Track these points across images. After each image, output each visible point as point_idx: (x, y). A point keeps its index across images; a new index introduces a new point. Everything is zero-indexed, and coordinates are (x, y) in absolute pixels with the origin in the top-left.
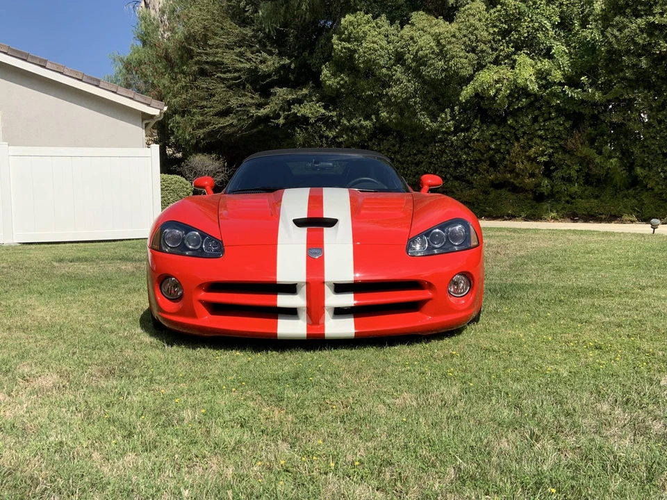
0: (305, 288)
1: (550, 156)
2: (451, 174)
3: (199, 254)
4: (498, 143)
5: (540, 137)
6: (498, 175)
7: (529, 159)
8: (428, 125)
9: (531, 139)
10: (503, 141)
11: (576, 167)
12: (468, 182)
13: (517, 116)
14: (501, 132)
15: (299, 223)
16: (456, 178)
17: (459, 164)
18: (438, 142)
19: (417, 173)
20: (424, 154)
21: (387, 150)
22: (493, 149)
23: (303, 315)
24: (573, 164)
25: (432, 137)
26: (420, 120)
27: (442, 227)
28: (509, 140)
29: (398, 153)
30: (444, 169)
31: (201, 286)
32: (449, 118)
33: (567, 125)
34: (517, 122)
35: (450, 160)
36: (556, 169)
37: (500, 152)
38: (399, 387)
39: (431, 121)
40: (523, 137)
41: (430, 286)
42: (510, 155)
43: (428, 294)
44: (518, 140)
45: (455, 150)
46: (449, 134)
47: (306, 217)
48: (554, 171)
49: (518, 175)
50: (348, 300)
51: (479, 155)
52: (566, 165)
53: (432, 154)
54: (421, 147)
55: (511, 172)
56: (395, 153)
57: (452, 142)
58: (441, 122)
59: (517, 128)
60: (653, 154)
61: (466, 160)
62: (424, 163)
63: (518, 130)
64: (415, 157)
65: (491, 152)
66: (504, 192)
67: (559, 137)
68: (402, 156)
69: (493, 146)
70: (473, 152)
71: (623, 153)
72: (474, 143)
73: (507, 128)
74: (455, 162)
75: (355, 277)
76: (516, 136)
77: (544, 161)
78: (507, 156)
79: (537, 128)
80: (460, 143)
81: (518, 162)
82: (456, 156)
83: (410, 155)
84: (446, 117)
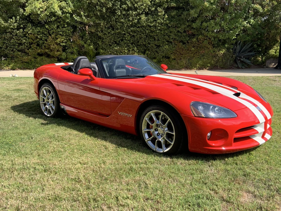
1: (66, 43)
2: (16, 49)
4: (41, 36)
5: (60, 34)
6: (42, 50)
7: (57, 44)
8: (2, 24)
9: (56, 35)
10: (43, 35)
11: (76, 48)
12: (25, 52)
13: (49, 24)
14: (42, 31)
16: (19, 51)
17: (20, 44)
18: (8, 33)
22: (38, 38)
24: (75, 47)
25: (5, 30)
28: (46, 35)
30: (12, 46)
33: (72, 31)
34: (49, 27)
35: (16, 42)
36: (68, 48)
37: (42, 40)
39: (4, 22)
40: (53, 34)
44: (50, 35)
45: (18, 37)
46: (14, 29)
49: (51, 50)
51: (32, 41)
52: (72, 47)
53: (5, 38)
55: (48, 49)
57: (17, 34)
58: (10, 23)
59: (50, 30)
60: (106, 45)
61: (24, 43)
65: (38, 40)
66: (44, 57)
67: (68, 36)
69: (39, 37)
70: (28, 39)
71: (94, 43)
72: (29, 35)
73: (45, 30)
74: (18, 43)
76: (49, 33)
77: (63, 45)
78: (46, 42)
79: (59, 31)
80: (21, 34)
81: (52, 45)
82: (19, 40)
84: (13, 21)
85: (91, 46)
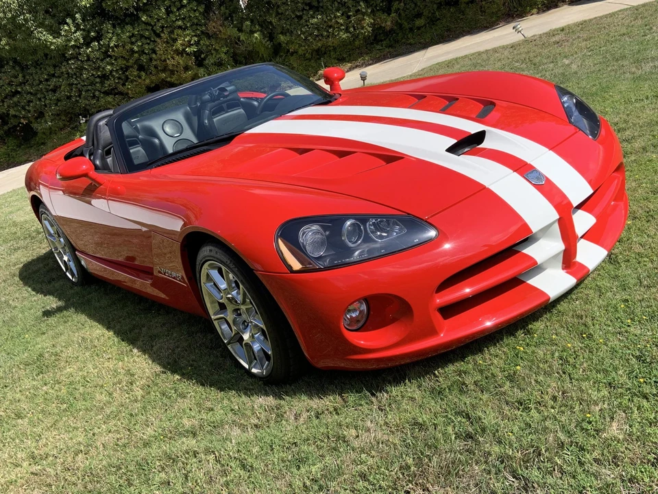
1: (197, 43)
2: (99, 91)
4: (140, 44)
5: (180, 27)
6: (154, 78)
7: (178, 52)
8: (52, 43)
9: (172, 32)
10: (143, 40)
11: (225, 50)
12: (121, 93)
13: (148, 11)
14: (138, 31)
16: (107, 93)
17: (104, 77)
18: (70, 59)
19: (58, 100)
20: (59, 77)
21: (9, 84)
22: (136, 52)
24: (220, 48)
25: (62, 55)
26: (39, 39)
28: (149, 38)
29: (24, 83)
30: (89, 87)
32: (73, 29)
33: (202, 10)
34: (150, 17)
35: (93, 75)
36: (207, 56)
37: (145, 53)
39: (54, 38)
40: (162, 31)
42: (156, 54)
44: (158, 36)
45: (94, 63)
46: (79, 48)
48: (204, 59)
49: (172, 72)
51: (125, 62)
52: (215, 49)
53: (68, 74)
54: (51, 70)
55: (164, 70)
56: (20, 84)
57: (88, 56)
58: (66, 36)
59: (153, 24)
60: (288, 19)
61: (111, 71)
62: (62, 87)
63: (155, 25)
64: (49, 83)
65: (136, 55)
67: (197, 24)
68: (32, 85)
69: (136, 48)
70: (115, 60)
71: (261, 26)
72: (113, 51)
73: (143, 26)
74: (98, 76)
76: (154, 32)
77: (194, 51)
78: (154, 56)
79: (174, 19)
80: (97, 54)
81: (169, 59)
82: (98, 69)
83: (41, 82)
84: (70, 29)
85: (256, 35)
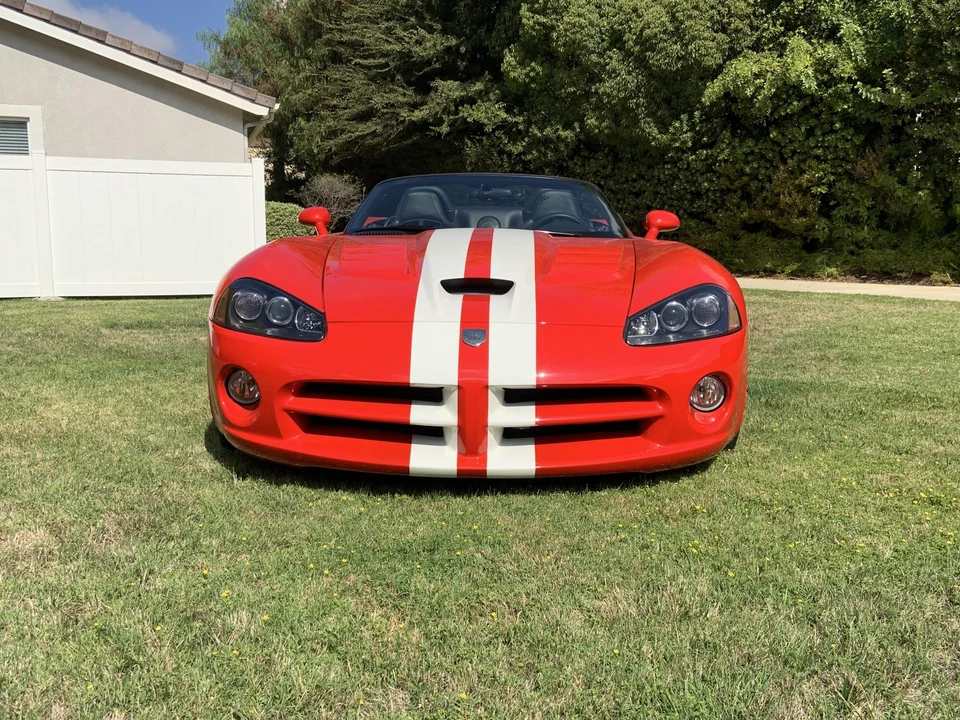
0: (455, 395)
1: (830, 185)
3: (289, 333)
4: (756, 166)
5: (817, 158)
6: (755, 213)
7: (800, 189)
8: (654, 138)
9: (804, 161)
10: (762, 162)
11: (868, 203)
12: (710, 221)
13: (784, 126)
14: (760, 149)
15: (450, 286)
16: (692, 216)
17: (698, 195)
18: (667, 163)
19: (637, 208)
20: (648, 181)
21: (595, 173)
22: (747, 175)
23: (453, 439)
24: (863, 199)
25: (660, 156)
26: (643, 131)
27: (682, 297)
28: (771, 162)
29: (611, 177)
30: (675, 203)
31: (287, 387)
32: (685, 128)
33: (857, 142)
34: (783, 135)
35: (685, 189)
36: (838, 205)
37: (758, 179)
38: (606, 576)
39: (660, 133)
40: (792, 157)
41: (661, 395)
42: (771, 182)
43: (656, 408)
44: (784, 161)
45: (692, 174)
46: (684, 152)
47: (462, 277)
48: (834, 207)
49: (782, 213)
50: (526, 416)
51: (728, 183)
52: (853, 199)
53: (659, 179)
54: (643, 169)
55: (774, 206)
56: (605, 178)
57: (688, 164)
58: (674, 134)
59: (783, 144)
61: (708, 190)
62: (647, 193)
63: (785, 147)
64: (635, 184)
65: (745, 178)
66: (762, 237)
67: (843, 159)
68: (616, 182)
69: (748, 170)
70: (718, 178)
71: (936, 183)
72: (720, 165)
73: (769, 145)
74: (691, 192)
75: (538, 379)
76: (781, 155)
77: (821, 193)
78: (767, 185)
79: (813, 145)
80: (700, 165)
81: (784, 194)
82: (693, 183)
83: (628, 181)
84: (682, 127)
85: (920, 193)
